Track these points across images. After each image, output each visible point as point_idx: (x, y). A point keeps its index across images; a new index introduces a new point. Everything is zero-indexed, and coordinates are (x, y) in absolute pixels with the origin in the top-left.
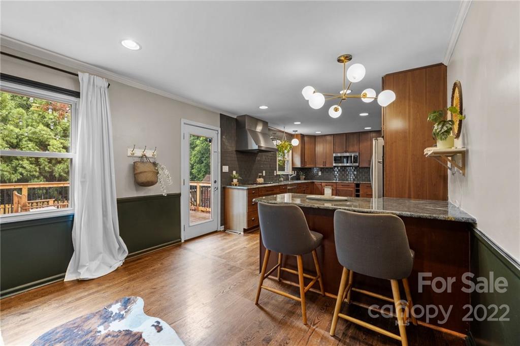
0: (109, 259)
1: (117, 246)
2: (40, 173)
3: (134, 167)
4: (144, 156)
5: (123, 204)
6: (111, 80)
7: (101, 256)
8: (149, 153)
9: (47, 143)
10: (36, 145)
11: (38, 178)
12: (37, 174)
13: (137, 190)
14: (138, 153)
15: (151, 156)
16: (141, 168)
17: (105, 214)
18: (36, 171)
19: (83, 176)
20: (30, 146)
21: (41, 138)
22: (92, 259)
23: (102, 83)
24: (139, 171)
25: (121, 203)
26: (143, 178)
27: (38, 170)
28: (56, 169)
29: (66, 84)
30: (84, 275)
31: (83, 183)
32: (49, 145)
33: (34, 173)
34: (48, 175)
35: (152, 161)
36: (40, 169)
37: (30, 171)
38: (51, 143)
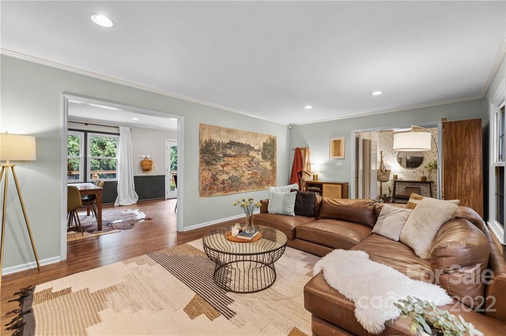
0: (131, 200)
1: (134, 195)
2: (100, 165)
3: (142, 162)
4: (146, 158)
5: (137, 179)
6: (131, 127)
7: (127, 198)
8: (148, 156)
9: (105, 144)
10: (98, 146)
11: (99, 169)
12: (98, 166)
13: (143, 173)
14: (144, 156)
15: (149, 157)
16: (144, 163)
17: (129, 182)
18: (98, 164)
19: (121, 166)
20: (94, 146)
21: (101, 141)
22: (124, 199)
23: (128, 129)
24: (143, 164)
25: (135, 178)
26: (145, 167)
27: (99, 163)
28: (111, 163)
29: (114, 131)
30: (121, 203)
31: (121, 169)
32: (106, 145)
33: (97, 165)
34: (105, 167)
35: (149, 160)
36: (100, 162)
37: (94, 165)
38: (107, 144)
